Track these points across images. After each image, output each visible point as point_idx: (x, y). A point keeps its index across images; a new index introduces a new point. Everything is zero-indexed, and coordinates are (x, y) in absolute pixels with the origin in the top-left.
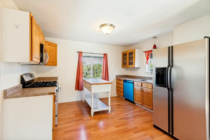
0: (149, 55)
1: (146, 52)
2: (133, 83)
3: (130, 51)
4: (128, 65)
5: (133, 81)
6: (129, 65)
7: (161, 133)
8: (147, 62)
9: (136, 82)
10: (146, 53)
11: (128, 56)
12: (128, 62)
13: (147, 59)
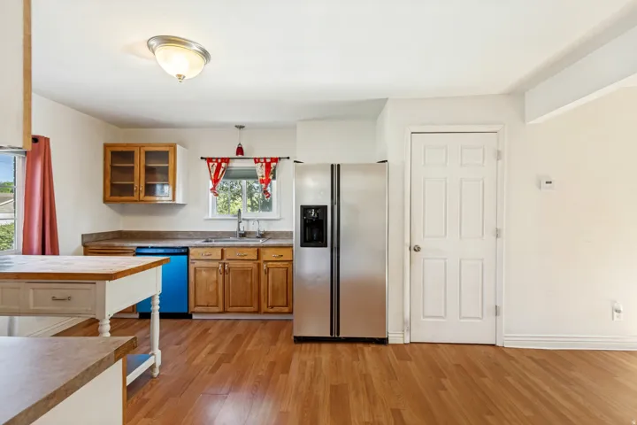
0: (222, 170)
1: (209, 160)
2: (187, 253)
3: (150, 145)
4: (142, 195)
5: (187, 248)
6: (146, 195)
7: (315, 346)
8: (213, 189)
9: (195, 249)
10: (211, 164)
11: (143, 163)
12: (143, 185)
13: (216, 181)
